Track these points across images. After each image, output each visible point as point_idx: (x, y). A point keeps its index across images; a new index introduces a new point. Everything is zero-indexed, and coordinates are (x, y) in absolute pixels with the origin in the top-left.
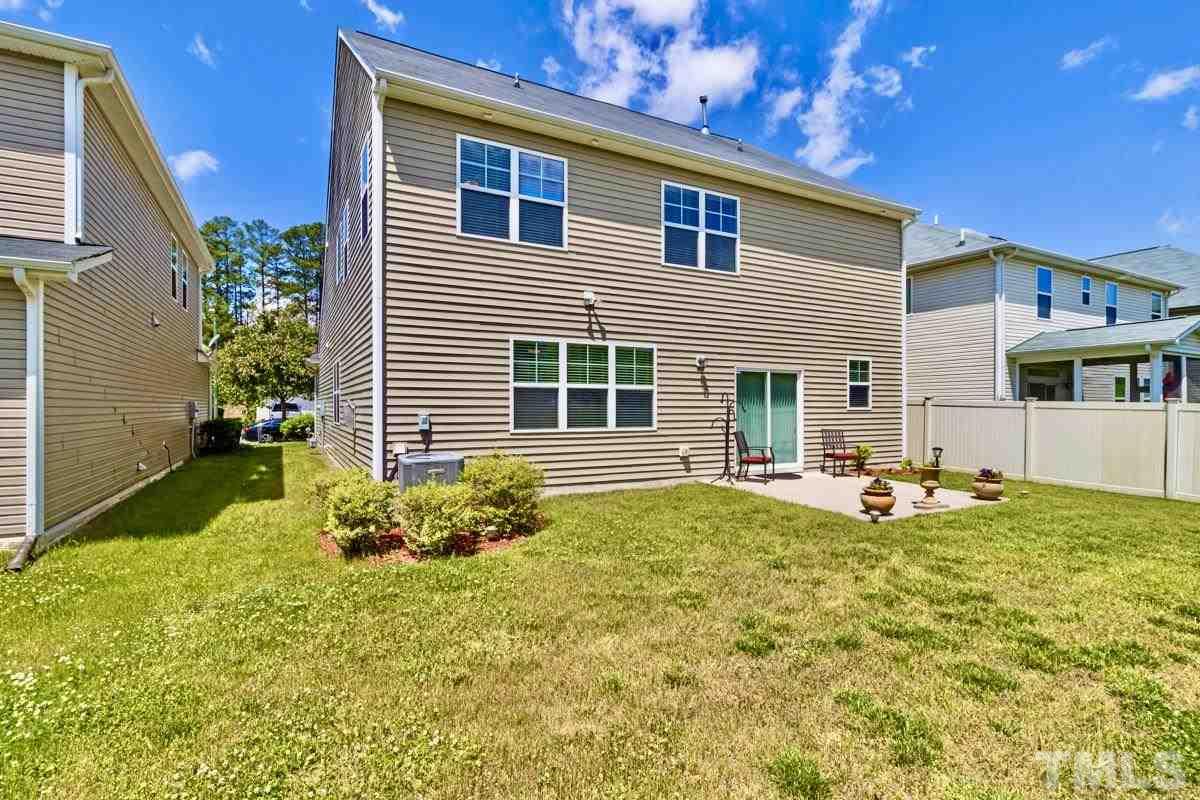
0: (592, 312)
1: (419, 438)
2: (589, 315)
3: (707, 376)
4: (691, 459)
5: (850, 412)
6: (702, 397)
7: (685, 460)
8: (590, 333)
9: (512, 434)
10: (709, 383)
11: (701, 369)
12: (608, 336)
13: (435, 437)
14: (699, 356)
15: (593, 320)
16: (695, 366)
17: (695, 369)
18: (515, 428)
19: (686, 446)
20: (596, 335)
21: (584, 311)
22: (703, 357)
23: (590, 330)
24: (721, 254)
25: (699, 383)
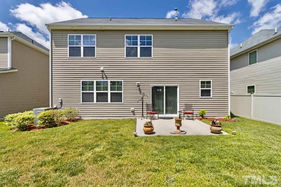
0: (103, 73)
1: (60, 104)
2: (102, 73)
3: (141, 88)
4: (135, 112)
5: (201, 98)
6: (139, 94)
7: (133, 112)
8: (103, 78)
9: (81, 104)
10: (141, 90)
11: (138, 86)
12: (108, 78)
13: (63, 104)
14: (137, 82)
15: (104, 74)
16: (136, 85)
17: (137, 86)
18: (82, 102)
19: (133, 108)
20: (104, 78)
21: (101, 72)
22: (139, 82)
23: (103, 77)
24: (146, 52)
25: (138, 90)
